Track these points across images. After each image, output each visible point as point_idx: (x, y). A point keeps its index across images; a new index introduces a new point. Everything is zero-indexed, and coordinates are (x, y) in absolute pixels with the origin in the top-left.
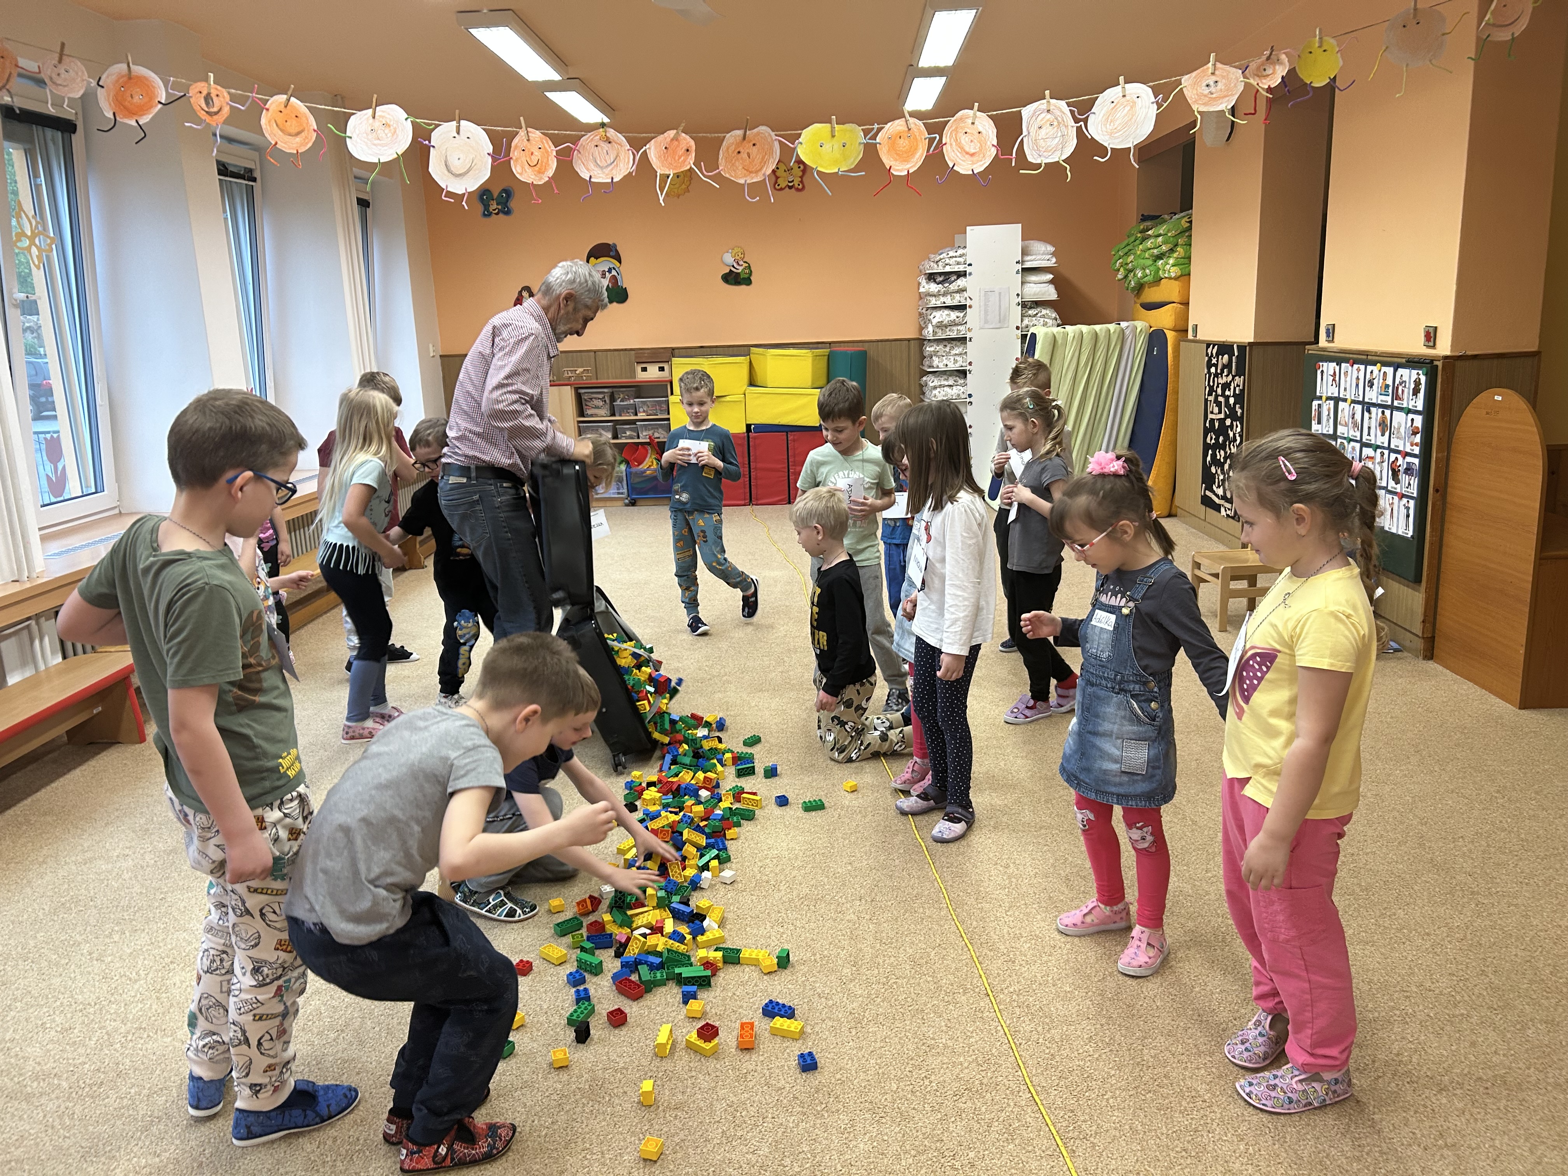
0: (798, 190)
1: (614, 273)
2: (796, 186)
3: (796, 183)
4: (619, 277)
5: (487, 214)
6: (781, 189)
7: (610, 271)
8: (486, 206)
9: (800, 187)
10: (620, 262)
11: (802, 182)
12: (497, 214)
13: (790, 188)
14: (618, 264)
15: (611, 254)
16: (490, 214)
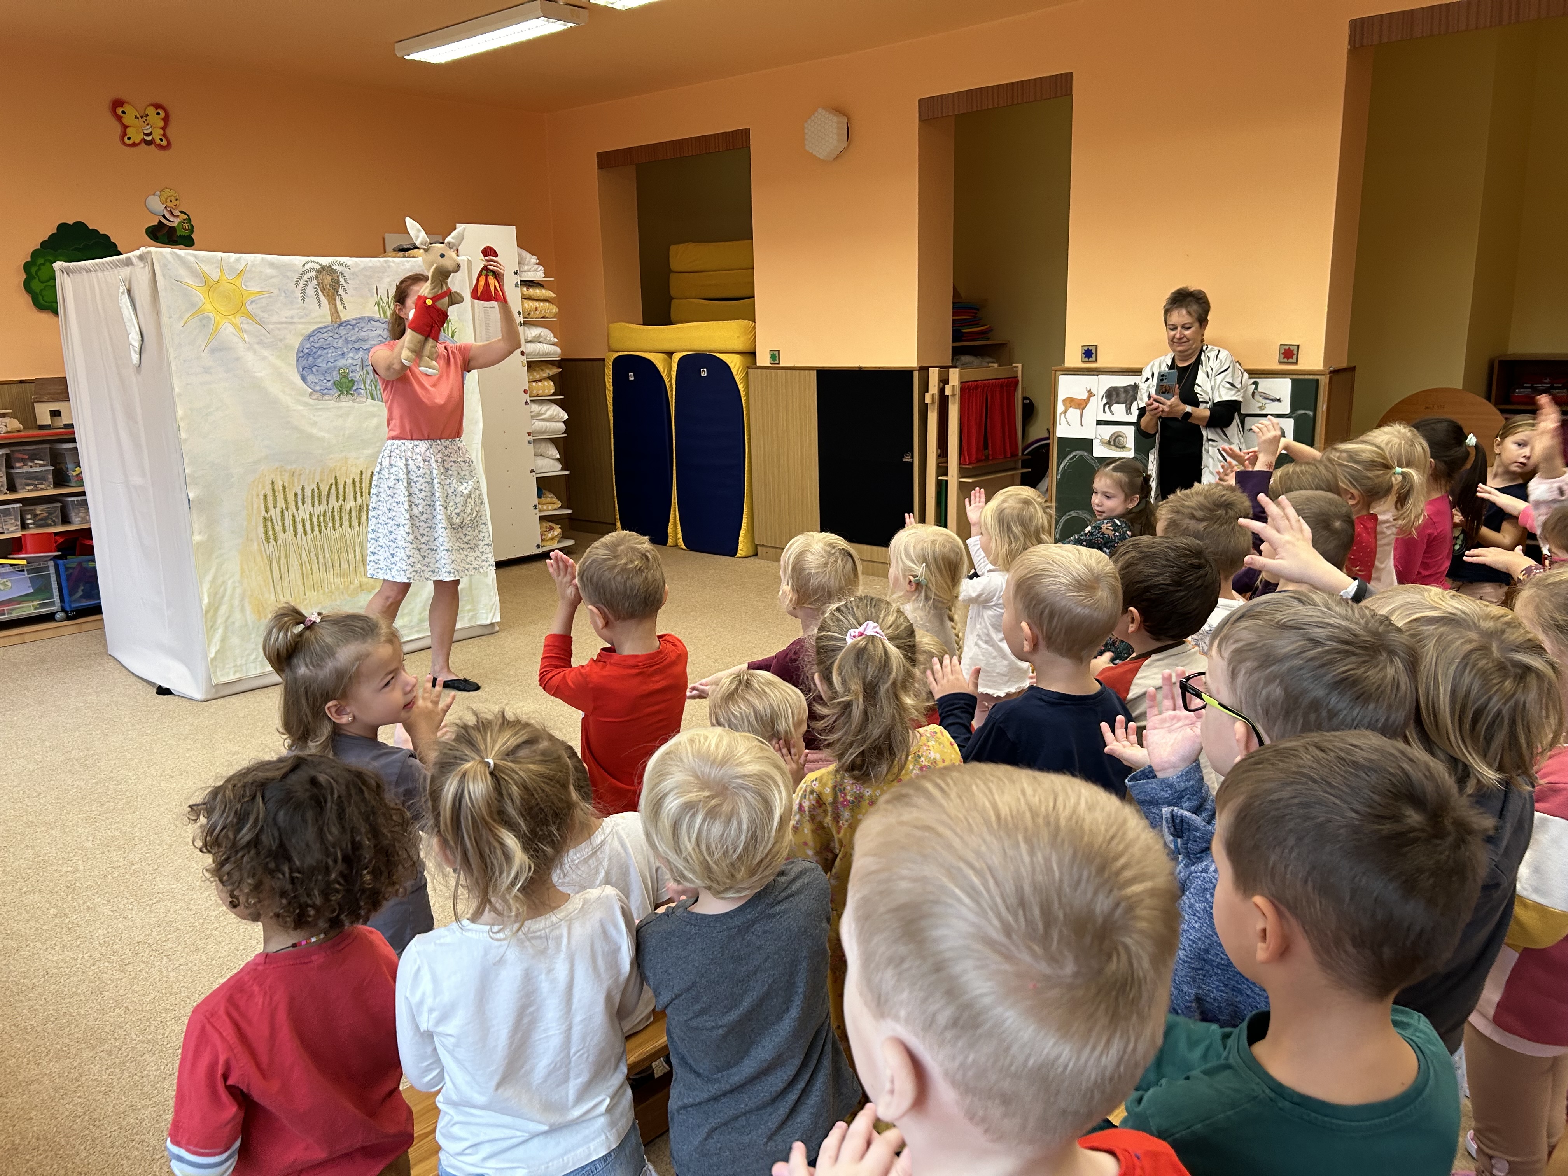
0: (160, 147)
2: (158, 141)
3: (157, 135)
6: (134, 145)
9: (164, 143)
11: (164, 135)
13: (149, 143)
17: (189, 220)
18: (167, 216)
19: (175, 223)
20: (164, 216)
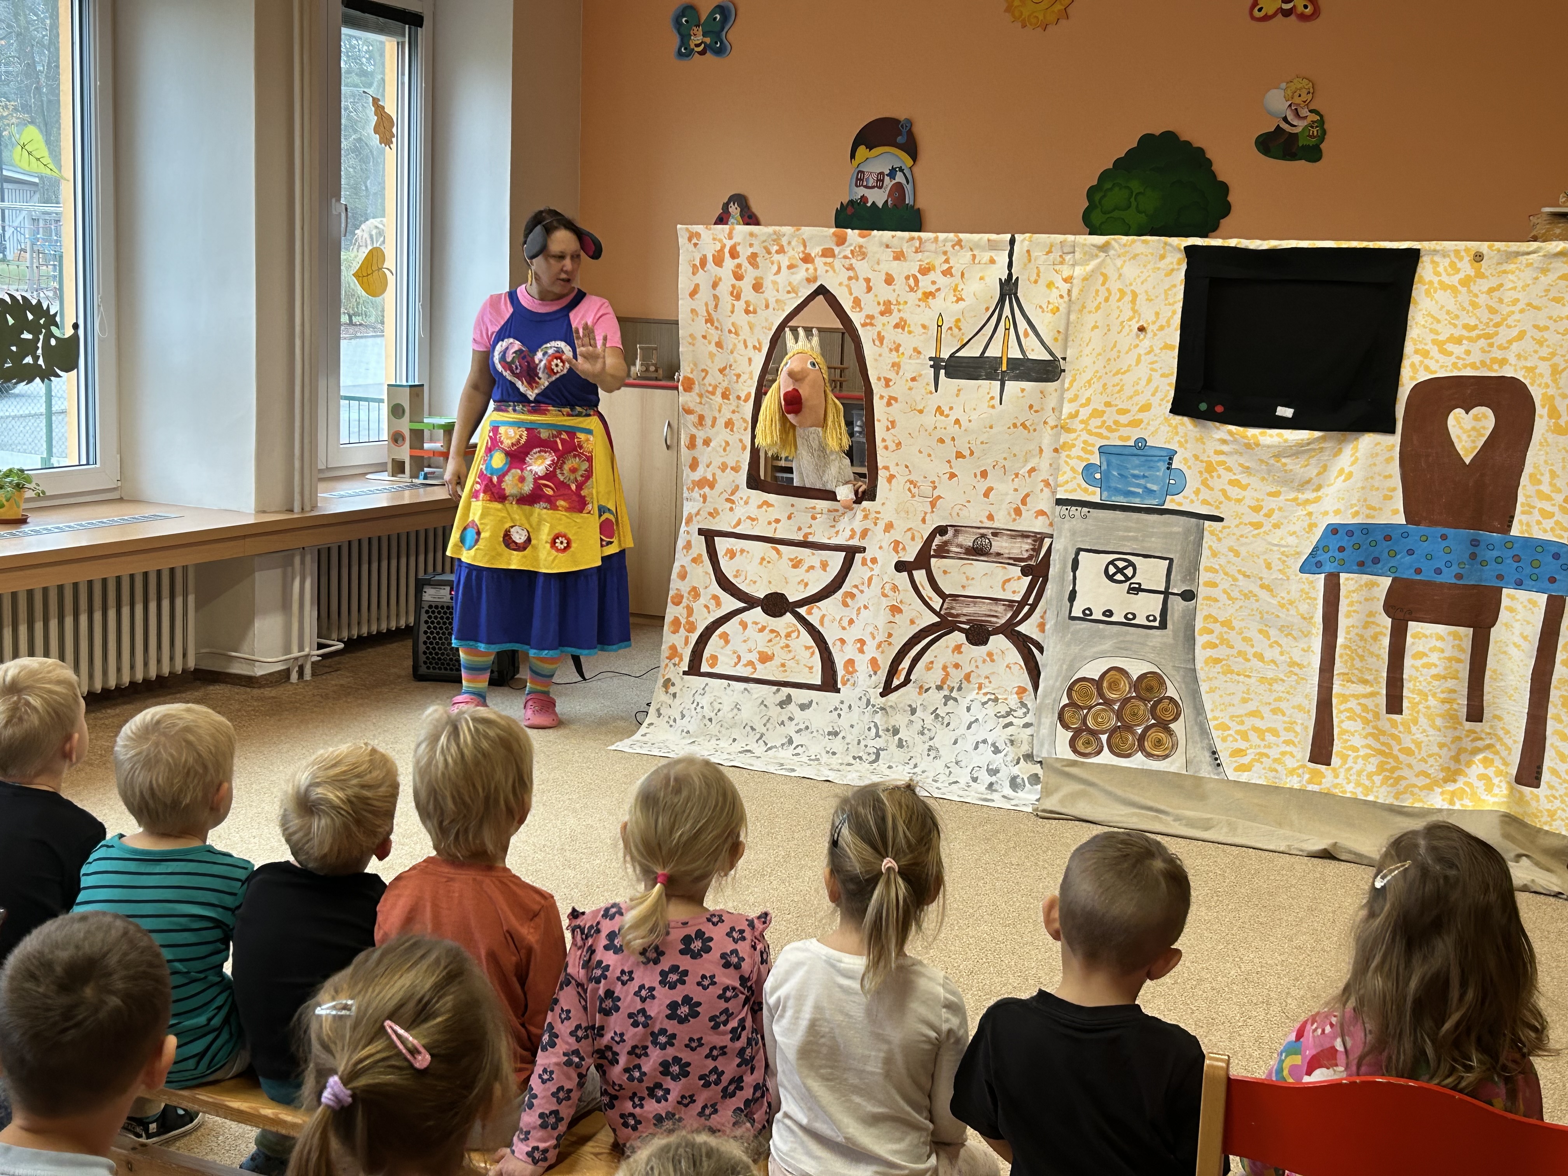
1: (899, 178)
3: (1300, 1)
4: (908, 188)
5: (685, 52)
7: (892, 174)
8: (685, 38)
10: (914, 156)
12: (702, 53)
14: (910, 162)
15: (900, 140)
16: (689, 53)
17: (1321, 122)
18: (1290, 118)
19: (1300, 125)
20: (1285, 119)
